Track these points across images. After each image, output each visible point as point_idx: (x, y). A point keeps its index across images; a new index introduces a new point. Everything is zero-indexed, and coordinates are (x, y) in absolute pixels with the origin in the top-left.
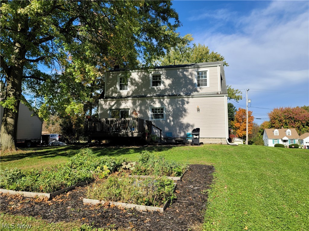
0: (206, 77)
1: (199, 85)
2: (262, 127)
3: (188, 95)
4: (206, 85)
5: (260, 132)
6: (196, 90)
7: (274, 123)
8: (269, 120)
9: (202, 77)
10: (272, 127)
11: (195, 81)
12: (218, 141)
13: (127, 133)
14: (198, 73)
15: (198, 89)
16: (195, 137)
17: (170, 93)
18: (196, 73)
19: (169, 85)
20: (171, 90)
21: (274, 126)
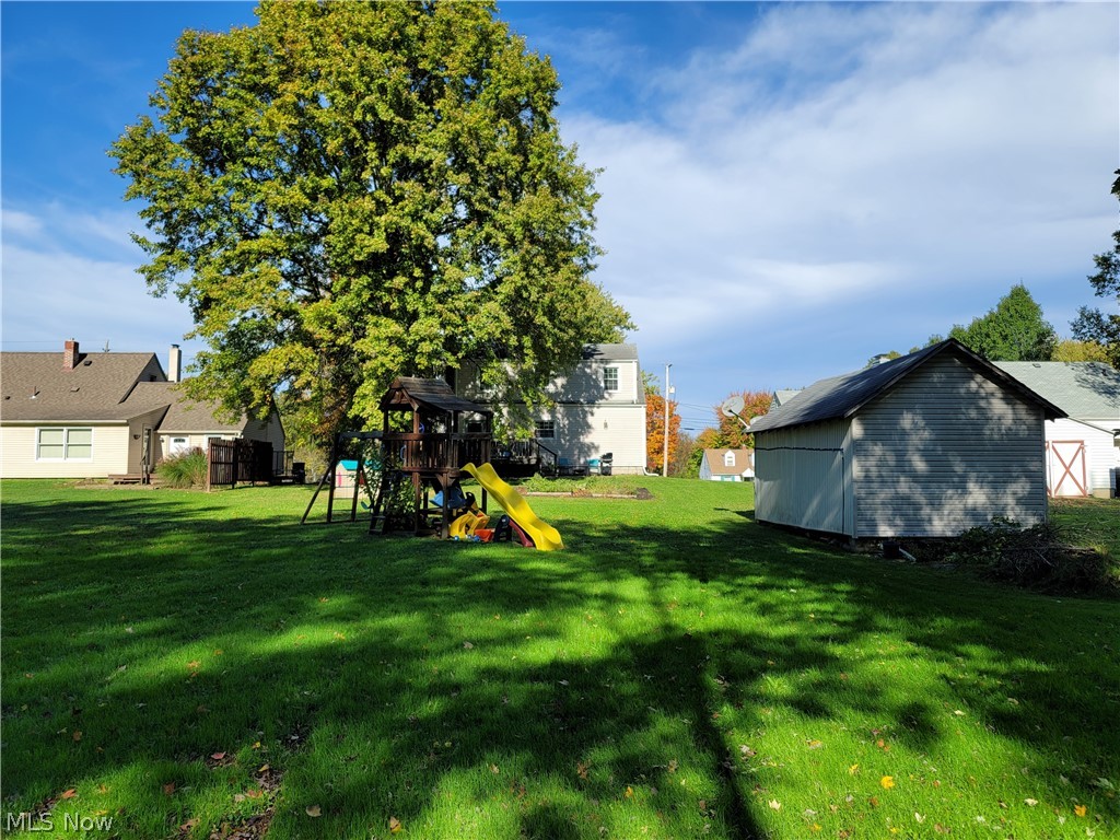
0: (616, 376)
1: (606, 388)
2: (700, 444)
3: (591, 402)
4: (616, 388)
5: (695, 457)
6: (602, 397)
7: (728, 435)
8: (717, 426)
9: (611, 376)
10: (724, 444)
11: (602, 385)
12: (632, 472)
13: (521, 460)
14: (606, 371)
15: (606, 395)
16: (605, 465)
17: (564, 399)
18: (602, 371)
19: (563, 386)
20: (566, 394)
21: (729, 443)
